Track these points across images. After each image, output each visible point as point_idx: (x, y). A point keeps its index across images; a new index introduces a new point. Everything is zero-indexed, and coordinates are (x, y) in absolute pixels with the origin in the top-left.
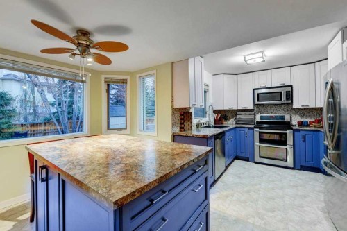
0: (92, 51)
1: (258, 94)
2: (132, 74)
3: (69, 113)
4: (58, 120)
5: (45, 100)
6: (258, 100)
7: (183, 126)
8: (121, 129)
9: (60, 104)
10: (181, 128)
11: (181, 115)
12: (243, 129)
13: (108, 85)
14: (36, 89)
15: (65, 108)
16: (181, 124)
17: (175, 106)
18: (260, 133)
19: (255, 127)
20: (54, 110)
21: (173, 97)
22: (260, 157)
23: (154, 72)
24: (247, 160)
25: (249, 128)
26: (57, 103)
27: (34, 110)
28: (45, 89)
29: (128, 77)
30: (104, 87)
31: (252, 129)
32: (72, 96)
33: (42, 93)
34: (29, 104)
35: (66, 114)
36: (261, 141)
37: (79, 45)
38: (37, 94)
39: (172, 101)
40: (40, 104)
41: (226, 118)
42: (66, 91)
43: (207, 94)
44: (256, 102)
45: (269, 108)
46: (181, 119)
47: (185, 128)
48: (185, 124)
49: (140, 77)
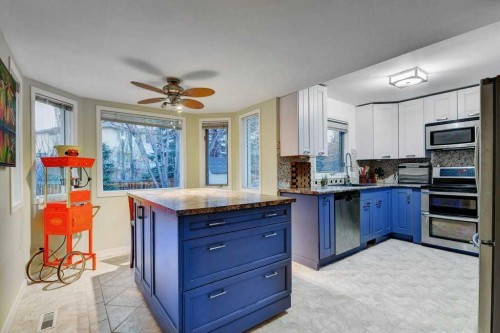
0: (182, 98)
1: (432, 134)
2: (233, 115)
3: (170, 169)
4: (157, 177)
5: (143, 152)
6: (432, 144)
7: (294, 181)
8: (221, 186)
9: (159, 157)
10: (293, 184)
11: (293, 166)
12: (404, 190)
13: (207, 131)
14: (134, 139)
15: (165, 161)
16: (293, 178)
17: (283, 154)
18: (431, 196)
19: (423, 187)
20: (153, 165)
21: (279, 142)
22: (431, 235)
23: (258, 111)
24: (410, 239)
25: (414, 189)
26: (156, 156)
27: (132, 166)
28: (144, 137)
29: (229, 120)
30: (202, 133)
31: (418, 190)
32: (172, 146)
33: (139, 143)
34: (126, 158)
35: (166, 170)
36: (433, 209)
37: (170, 94)
38: (134, 145)
39: (279, 148)
40: (137, 158)
41: (382, 174)
42: (165, 141)
43: (346, 136)
44: (430, 147)
45: (456, 155)
46: (293, 172)
47: (298, 184)
48: (298, 178)
49: (243, 119)
